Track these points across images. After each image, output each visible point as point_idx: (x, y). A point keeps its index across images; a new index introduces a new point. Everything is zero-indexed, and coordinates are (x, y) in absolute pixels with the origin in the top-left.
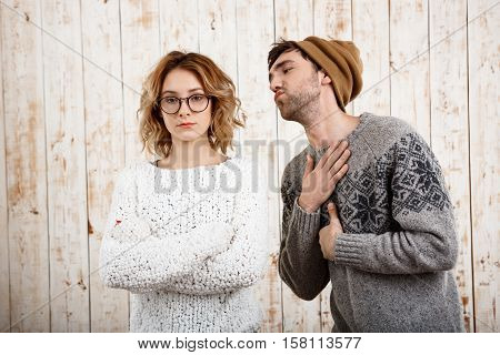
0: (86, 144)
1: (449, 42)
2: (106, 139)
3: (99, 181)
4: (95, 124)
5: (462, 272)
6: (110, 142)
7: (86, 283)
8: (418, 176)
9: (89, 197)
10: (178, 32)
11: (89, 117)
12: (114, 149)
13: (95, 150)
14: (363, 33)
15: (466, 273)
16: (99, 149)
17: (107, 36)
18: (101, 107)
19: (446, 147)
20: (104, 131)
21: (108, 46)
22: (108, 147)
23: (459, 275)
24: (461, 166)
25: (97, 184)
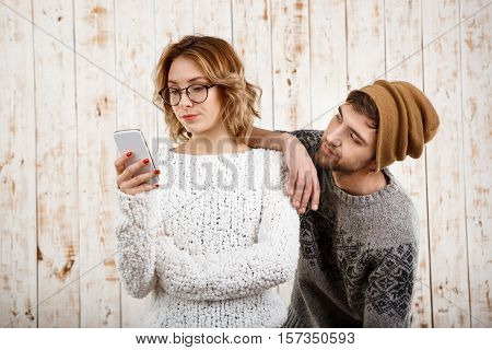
0: (37, 166)
1: (404, 66)
2: (58, 161)
3: (51, 204)
4: (46, 145)
5: (421, 298)
6: (62, 164)
7: (34, 313)
8: (397, 283)
9: (39, 222)
10: (134, 53)
11: (40, 138)
12: (66, 171)
13: (46, 172)
14: (321, 55)
15: (425, 300)
16: (50, 172)
17: (61, 55)
18: (53, 128)
19: (404, 172)
20: (56, 152)
21: (61, 65)
22: (60, 169)
23: (418, 301)
24: (419, 191)
25: (48, 208)
